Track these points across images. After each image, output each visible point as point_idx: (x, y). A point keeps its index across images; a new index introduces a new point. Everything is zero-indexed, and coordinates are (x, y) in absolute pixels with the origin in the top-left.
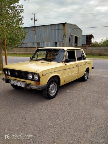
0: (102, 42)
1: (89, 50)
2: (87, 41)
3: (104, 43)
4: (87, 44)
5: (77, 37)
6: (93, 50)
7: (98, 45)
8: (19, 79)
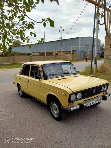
8: (92, 97)
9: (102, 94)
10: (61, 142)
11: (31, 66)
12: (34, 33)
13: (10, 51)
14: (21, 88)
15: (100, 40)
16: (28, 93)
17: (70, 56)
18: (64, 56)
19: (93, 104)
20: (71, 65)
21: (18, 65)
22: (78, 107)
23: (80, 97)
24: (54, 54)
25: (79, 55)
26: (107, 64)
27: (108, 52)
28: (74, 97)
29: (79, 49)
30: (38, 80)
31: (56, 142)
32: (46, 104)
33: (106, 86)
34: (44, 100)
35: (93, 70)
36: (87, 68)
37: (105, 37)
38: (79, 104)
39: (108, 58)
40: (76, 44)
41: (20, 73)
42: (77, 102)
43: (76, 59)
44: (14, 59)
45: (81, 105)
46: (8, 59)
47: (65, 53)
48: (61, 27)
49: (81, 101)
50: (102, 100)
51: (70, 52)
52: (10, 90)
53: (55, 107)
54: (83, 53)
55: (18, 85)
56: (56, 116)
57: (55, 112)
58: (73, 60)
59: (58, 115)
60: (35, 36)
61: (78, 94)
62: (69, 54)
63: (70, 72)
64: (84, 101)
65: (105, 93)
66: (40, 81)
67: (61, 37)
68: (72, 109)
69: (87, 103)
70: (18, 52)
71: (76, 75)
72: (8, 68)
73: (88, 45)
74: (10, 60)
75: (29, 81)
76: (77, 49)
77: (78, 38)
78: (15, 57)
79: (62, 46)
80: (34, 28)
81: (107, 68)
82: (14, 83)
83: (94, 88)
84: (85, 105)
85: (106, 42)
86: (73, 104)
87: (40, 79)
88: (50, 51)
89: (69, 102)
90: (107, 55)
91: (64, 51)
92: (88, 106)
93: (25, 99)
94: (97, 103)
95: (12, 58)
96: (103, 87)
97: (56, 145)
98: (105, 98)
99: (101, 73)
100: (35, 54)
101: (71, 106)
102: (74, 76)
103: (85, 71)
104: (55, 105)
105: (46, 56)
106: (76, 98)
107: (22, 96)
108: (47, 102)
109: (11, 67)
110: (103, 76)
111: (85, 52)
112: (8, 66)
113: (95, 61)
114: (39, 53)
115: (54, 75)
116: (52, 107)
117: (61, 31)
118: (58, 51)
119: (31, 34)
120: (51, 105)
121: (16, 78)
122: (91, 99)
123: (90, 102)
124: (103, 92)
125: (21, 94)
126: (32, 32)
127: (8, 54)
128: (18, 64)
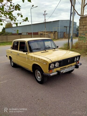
8: (67, 66)
9: (75, 63)
10: (42, 99)
11: (20, 42)
12: (20, 14)
13: (4, 32)
14: (12, 60)
15: (76, 23)
16: (18, 64)
17: (52, 35)
18: (47, 36)
19: (68, 71)
20: (51, 42)
21: (10, 43)
22: (56, 73)
23: (58, 66)
24: (40, 34)
25: (59, 35)
26: (81, 42)
27: (82, 32)
28: (53, 66)
29: (60, 29)
30: (25, 53)
31: (39, 99)
32: (32, 71)
33: (78, 58)
34: (30, 69)
35: (70, 46)
36: (65, 45)
37: (80, 19)
38: (57, 71)
39: (82, 36)
40: (57, 26)
41: (11, 48)
42: (55, 70)
43: (57, 38)
44: (7, 38)
45: (58, 72)
46: (2, 38)
47: (48, 33)
48: (45, 12)
49: (59, 69)
50: (75, 68)
51: (52, 32)
52: (4, 62)
53: (39, 74)
54: (63, 33)
55: (10, 58)
56: (39, 80)
57: (39, 77)
58: (55, 39)
59: (41, 80)
60: (22, 16)
61: (56, 63)
62: (51, 34)
63: (51, 47)
64: (60, 69)
65: (77, 62)
66: (27, 54)
67: (45, 20)
68: (51, 75)
69: (63, 70)
70: (10, 32)
71: (56, 49)
72: (2, 45)
73: (67, 27)
75: (18, 54)
76: (57, 30)
77: (59, 21)
78: (8, 36)
79: (45, 27)
80: (20, 9)
81: (81, 44)
82: (7, 56)
83: (69, 59)
84: (62, 71)
85: (80, 24)
86: (52, 71)
87: (27, 53)
88: (36, 32)
89: (49, 70)
90: (81, 34)
91: (47, 31)
92: (63, 73)
93: (16, 68)
94: (71, 70)
95: (5, 37)
96: (76, 58)
97: (39, 101)
98: (77, 67)
99: (76, 48)
100: (24, 34)
101: (51, 73)
102: (54, 50)
103: (63, 47)
104: (39, 72)
105: (33, 35)
106: (55, 66)
107: (13, 66)
108: (33, 70)
109: (5, 44)
110: (77, 51)
111: (64, 33)
112: (3, 44)
113: (72, 39)
114: (27, 33)
115: (38, 49)
116: (36, 74)
117: (45, 15)
118: (43, 32)
119: (18, 14)
120: (36, 72)
121: (8, 52)
122: (66, 67)
123: (65, 70)
124: (75, 62)
125: (12, 65)
126: (19, 13)
127: (2, 34)
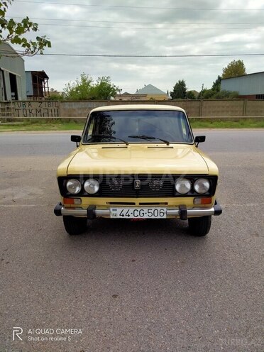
0: (69, 90)
1: (64, 109)
2: (35, 87)
3: (72, 93)
4: (35, 95)
5: (15, 76)
6: (74, 110)
7: (61, 98)
8: (136, 201)
9: (185, 201)
13: (217, 90)
19: (132, 216)
42: (86, 201)
44: (200, 108)
64: (109, 203)
74: (193, 110)
78: (204, 103)
84: (101, 212)
86: (73, 201)
92: (112, 217)
94: (145, 217)
95: (197, 104)
106: (82, 190)
122: (134, 203)
123: (119, 210)
124: (185, 195)
128: (207, 120)
